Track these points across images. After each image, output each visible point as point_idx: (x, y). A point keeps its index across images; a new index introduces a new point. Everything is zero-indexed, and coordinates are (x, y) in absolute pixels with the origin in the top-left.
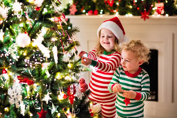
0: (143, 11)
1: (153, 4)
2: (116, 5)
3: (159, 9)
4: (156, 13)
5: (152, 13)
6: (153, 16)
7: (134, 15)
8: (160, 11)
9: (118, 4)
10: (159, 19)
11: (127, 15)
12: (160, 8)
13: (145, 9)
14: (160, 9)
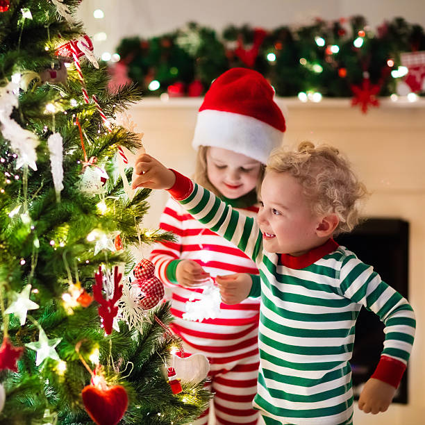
0: (358, 81)
1: (392, 55)
2: (267, 62)
3: (414, 73)
4: (403, 87)
5: (390, 87)
6: (394, 98)
7: (328, 94)
8: (418, 79)
9: (271, 57)
10: (413, 110)
11: (302, 96)
12: (417, 69)
13: (366, 75)
14: (417, 75)
